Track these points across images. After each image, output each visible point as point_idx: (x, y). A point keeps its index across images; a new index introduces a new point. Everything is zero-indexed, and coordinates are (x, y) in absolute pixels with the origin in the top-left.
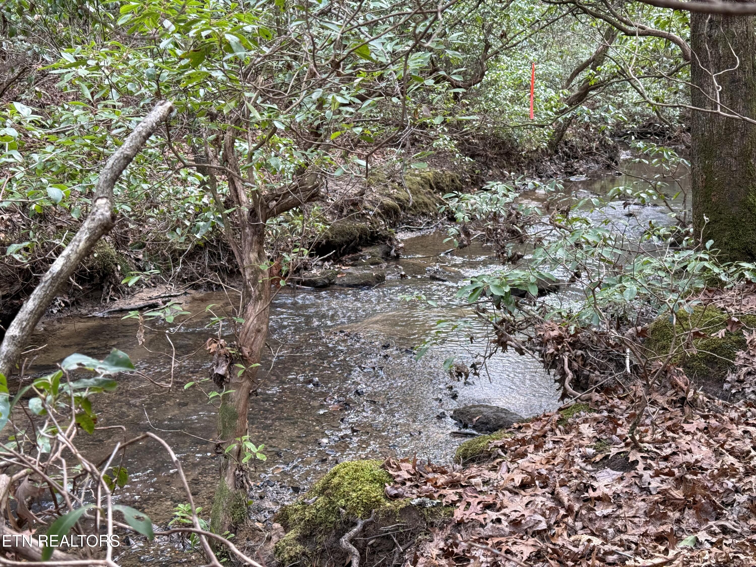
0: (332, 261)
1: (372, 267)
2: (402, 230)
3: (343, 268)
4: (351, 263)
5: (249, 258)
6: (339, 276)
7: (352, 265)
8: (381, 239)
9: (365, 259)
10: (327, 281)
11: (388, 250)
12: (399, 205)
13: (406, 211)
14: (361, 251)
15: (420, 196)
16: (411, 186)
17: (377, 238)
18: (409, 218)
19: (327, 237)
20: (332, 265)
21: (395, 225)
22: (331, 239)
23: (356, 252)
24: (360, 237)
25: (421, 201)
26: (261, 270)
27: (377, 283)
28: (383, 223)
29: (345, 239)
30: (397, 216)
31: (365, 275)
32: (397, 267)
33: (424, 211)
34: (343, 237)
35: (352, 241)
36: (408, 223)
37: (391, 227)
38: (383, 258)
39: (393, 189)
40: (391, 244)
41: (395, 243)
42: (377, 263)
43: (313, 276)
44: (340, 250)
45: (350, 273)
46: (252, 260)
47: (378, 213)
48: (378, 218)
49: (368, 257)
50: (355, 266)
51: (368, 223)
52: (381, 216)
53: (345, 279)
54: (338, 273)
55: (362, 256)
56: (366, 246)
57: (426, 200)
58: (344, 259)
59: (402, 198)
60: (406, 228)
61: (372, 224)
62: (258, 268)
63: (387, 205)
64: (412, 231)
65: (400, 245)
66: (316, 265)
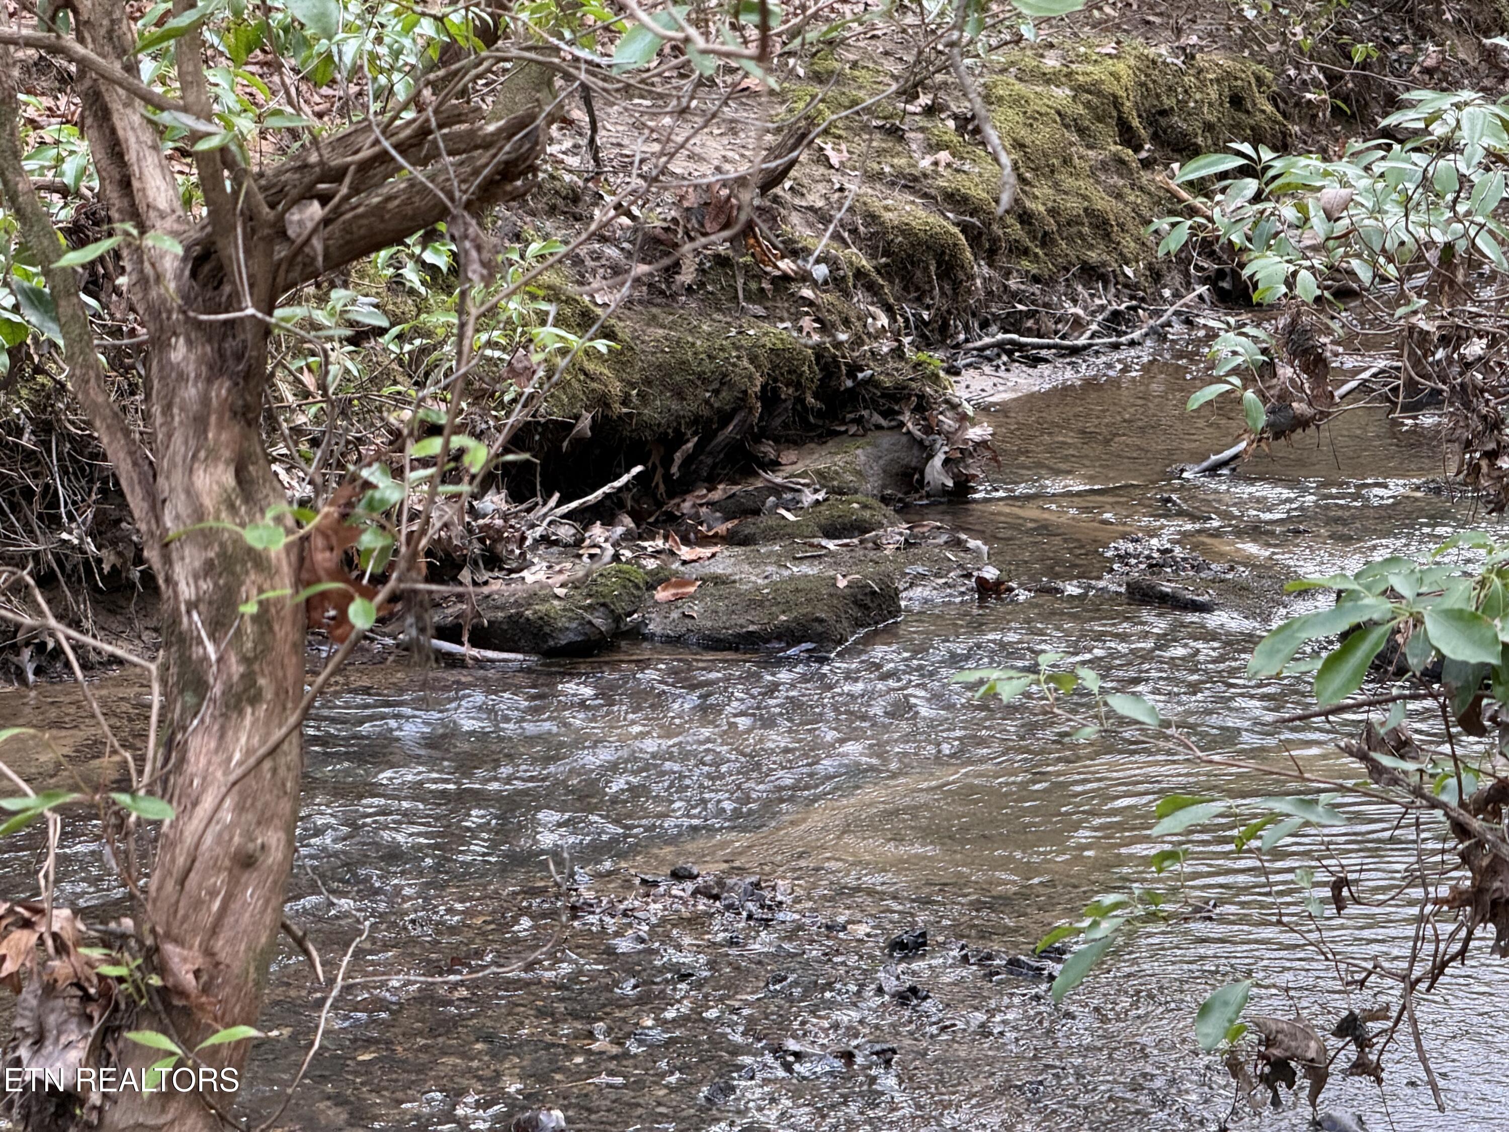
0: (628, 521)
1: (831, 545)
2: (983, 356)
3: (685, 552)
4: (722, 528)
5: (189, 491)
6: (662, 595)
7: (731, 539)
8: (873, 404)
9: (794, 506)
10: (599, 621)
11: (911, 458)
12: (965, 228)
13: (1002, 261)
14: (774, 465)
15: (1069, 182)
16: (1023, 133)
17: (852, 397)
18: (1016, 296)
19: (602, 401)
20: (628, 537)
21: (944, 329)
22: (619, 409)
23: (749, 473)
24: (769, 396)
25: (1074, 205)
26: (250, 550)
27: (858, 624)
28: (883, 320)
29: (690, 407)
30: (956, 285)
31: (798, 586)
32: (958, 544)
33: (1093, 256)
34: (680, 395)
35: (725, 418)
36: (1012, 323)
37: (925, 343)
38: (885, 500)
39: (933, 147)
40: (928, 430)
41: (948, 422)
42: (859, 528)
43: (533, 597)
44: (667, 461)
45: (718, 580)
46: (208, 502)
47: (859, 274)
48: (860, 297)
49: (808, 498)
50: (746, 541)
51: (807, 322)
52: (871, 288)
53: (696, 609)
54: (656, 580)
55: (777, 490)
56: (796, 443)
57: (1103, 202)
58: (686, 507)
59: (978, 193)
60: (1000, 345)
61: (825, 327)
62: (238, 541)
63: (905, 230)
64: (1035, 361)
65: (975, 433)
66: (545, 540)
